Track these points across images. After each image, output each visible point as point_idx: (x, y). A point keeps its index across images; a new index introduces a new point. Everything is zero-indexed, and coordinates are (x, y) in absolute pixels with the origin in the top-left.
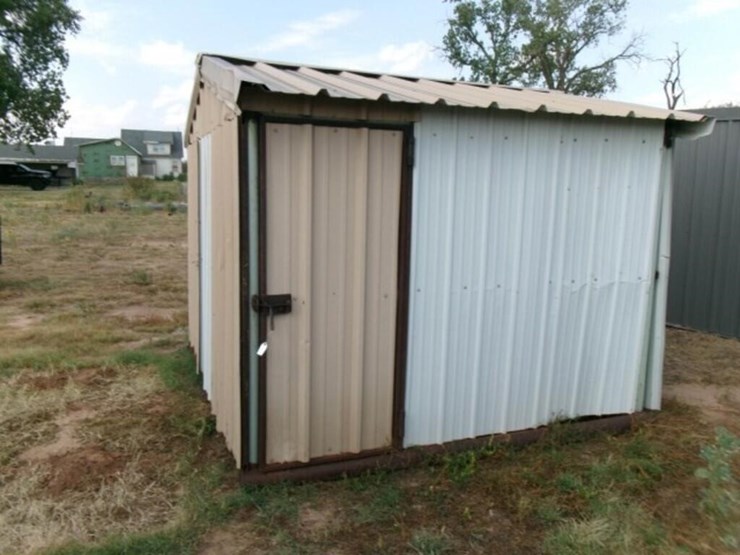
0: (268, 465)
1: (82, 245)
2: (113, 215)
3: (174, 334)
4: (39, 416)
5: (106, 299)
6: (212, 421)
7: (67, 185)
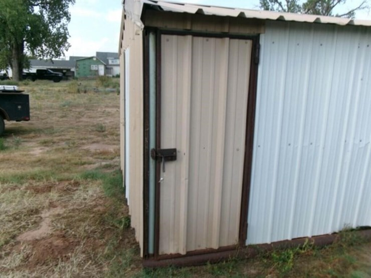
0: (160, 256)
1: (74, 110)
2: (91, 95)
3: (114, 160)
4: (32, 211)
5: (82, 139)
6: (128, 219)
7: (70, 80)
